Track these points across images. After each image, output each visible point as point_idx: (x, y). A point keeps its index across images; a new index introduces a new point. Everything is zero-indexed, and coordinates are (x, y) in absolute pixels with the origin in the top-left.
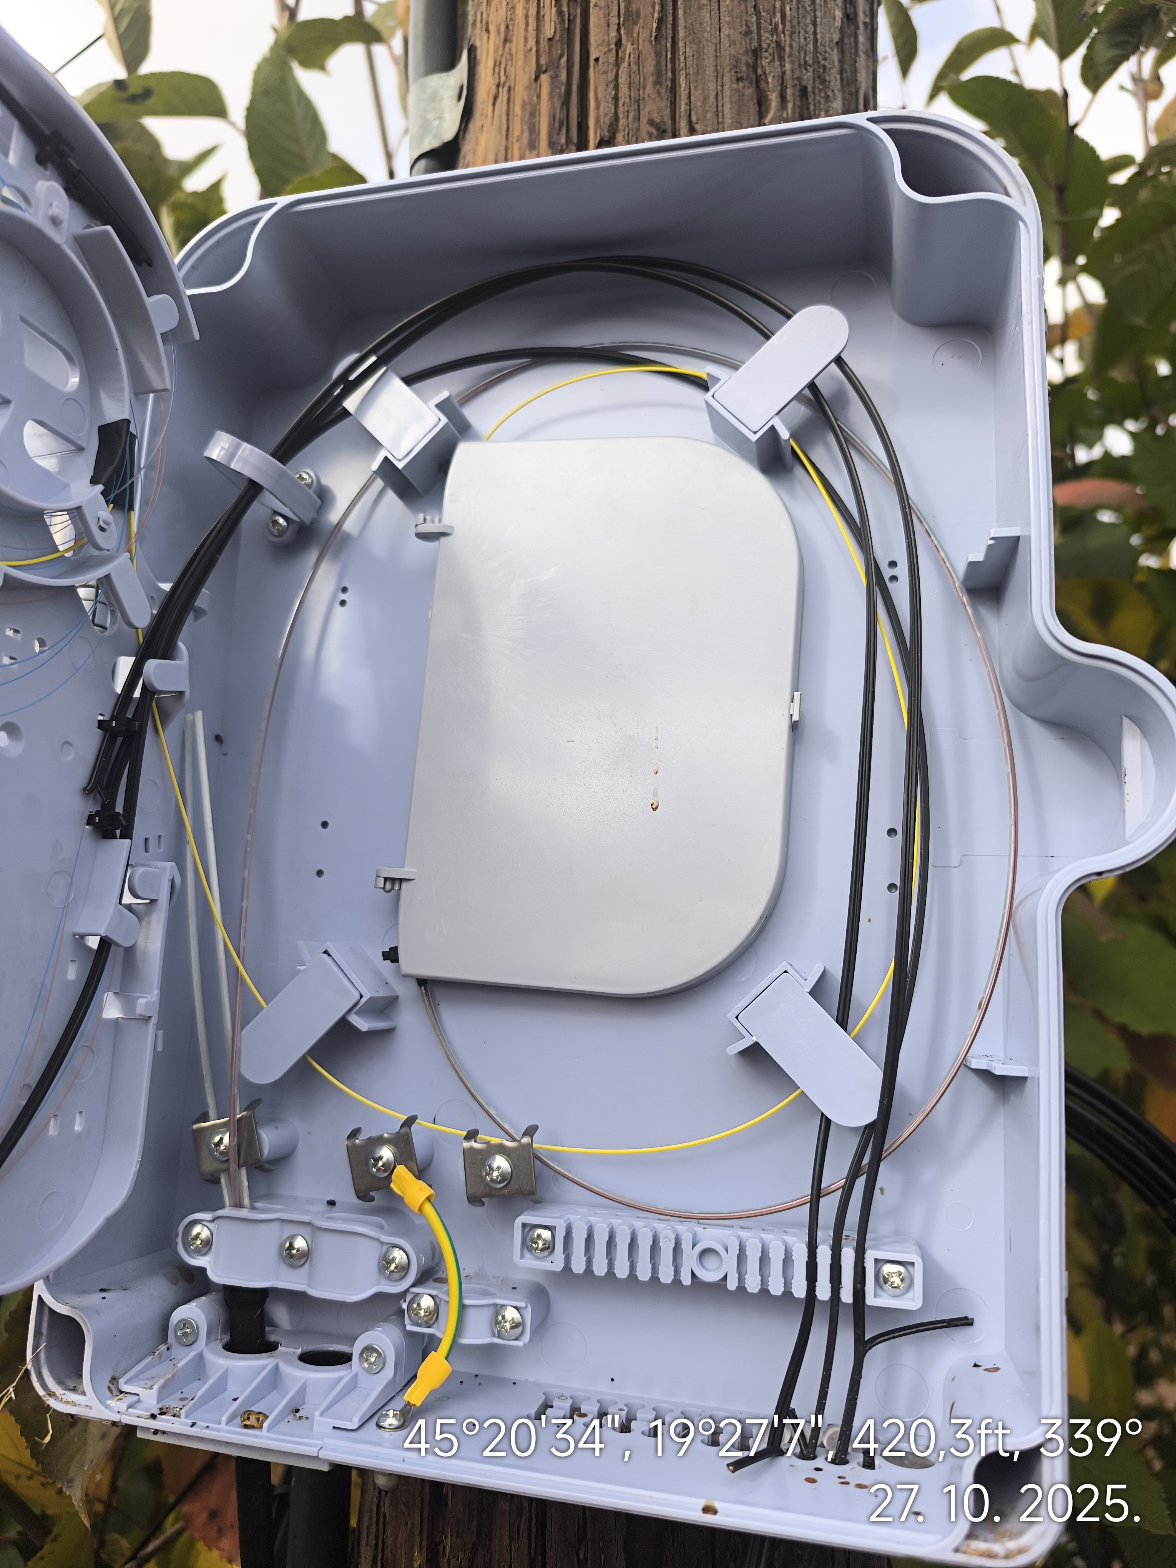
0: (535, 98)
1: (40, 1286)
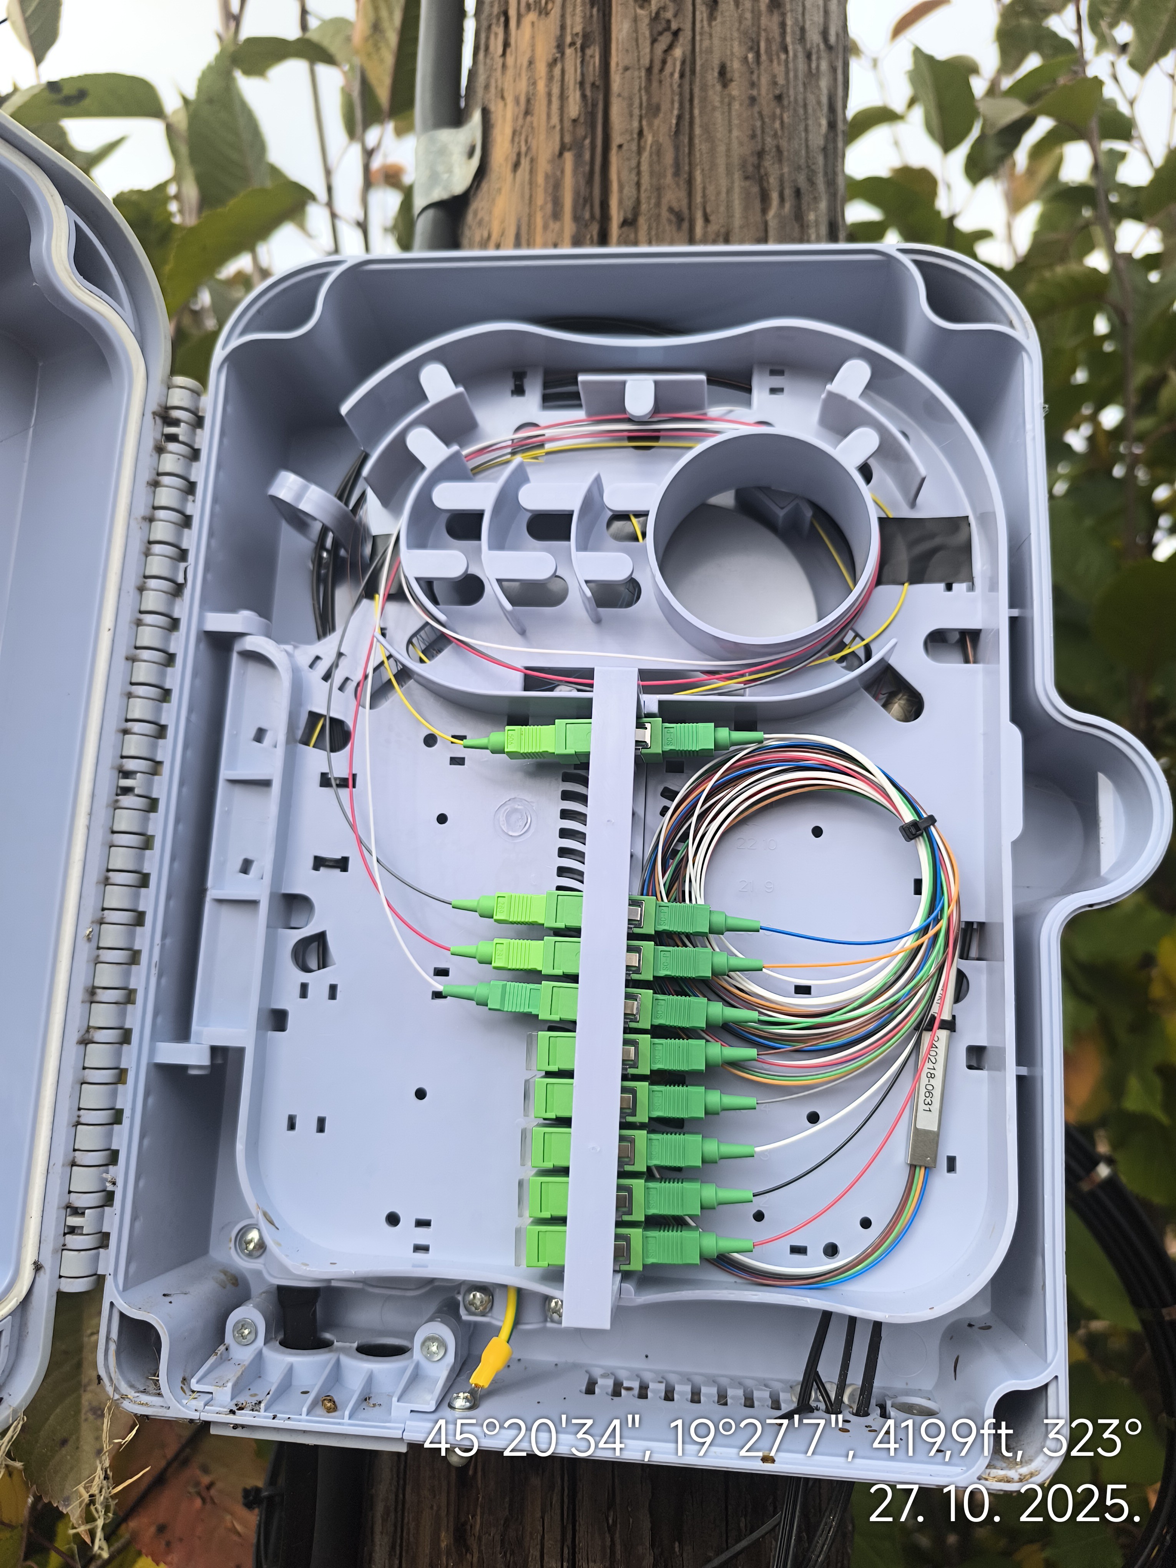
0: (558, 173)
1: (111, 1293)
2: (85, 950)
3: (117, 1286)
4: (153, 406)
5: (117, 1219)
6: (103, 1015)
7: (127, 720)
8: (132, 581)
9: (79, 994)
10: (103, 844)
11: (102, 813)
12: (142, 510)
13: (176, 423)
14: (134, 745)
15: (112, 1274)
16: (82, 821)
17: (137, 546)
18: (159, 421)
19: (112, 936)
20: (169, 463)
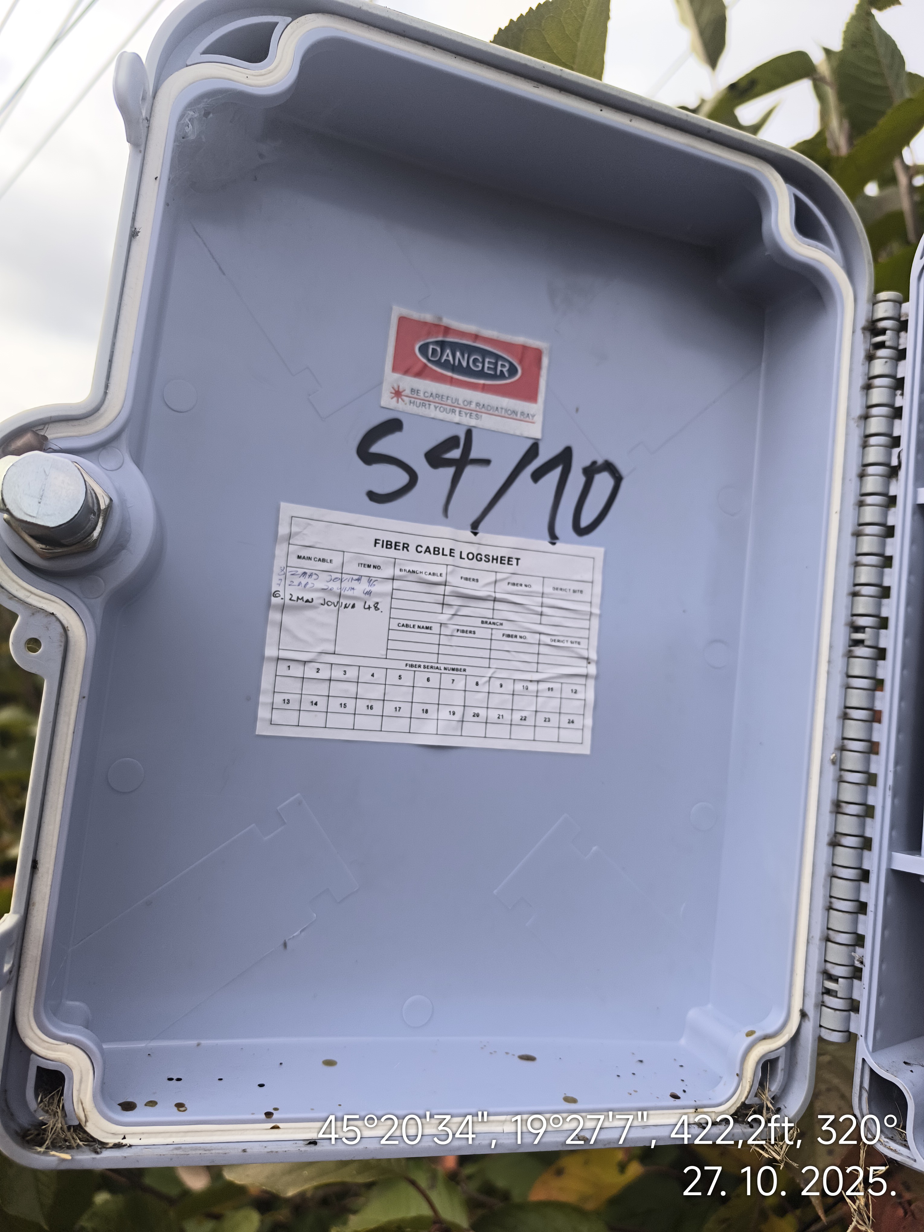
1: (863, 1050)
2: (831, 772)
3: (867, 1046)
4: (862, 322)
5: (866, 992)
6: (847, 825)
7: (856, 585)
8: (854, 470)
9: (827, 806)
10: (841, 686)
11: (840, 662)
12: (858, 411)
13: (883, 332)
14: (863, 605)
15: (863, 1035)
16: (824, 667)
17: (856, 441)
18: (868, 334)
19: (852, 761)
20: (879, 367)
